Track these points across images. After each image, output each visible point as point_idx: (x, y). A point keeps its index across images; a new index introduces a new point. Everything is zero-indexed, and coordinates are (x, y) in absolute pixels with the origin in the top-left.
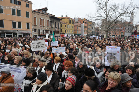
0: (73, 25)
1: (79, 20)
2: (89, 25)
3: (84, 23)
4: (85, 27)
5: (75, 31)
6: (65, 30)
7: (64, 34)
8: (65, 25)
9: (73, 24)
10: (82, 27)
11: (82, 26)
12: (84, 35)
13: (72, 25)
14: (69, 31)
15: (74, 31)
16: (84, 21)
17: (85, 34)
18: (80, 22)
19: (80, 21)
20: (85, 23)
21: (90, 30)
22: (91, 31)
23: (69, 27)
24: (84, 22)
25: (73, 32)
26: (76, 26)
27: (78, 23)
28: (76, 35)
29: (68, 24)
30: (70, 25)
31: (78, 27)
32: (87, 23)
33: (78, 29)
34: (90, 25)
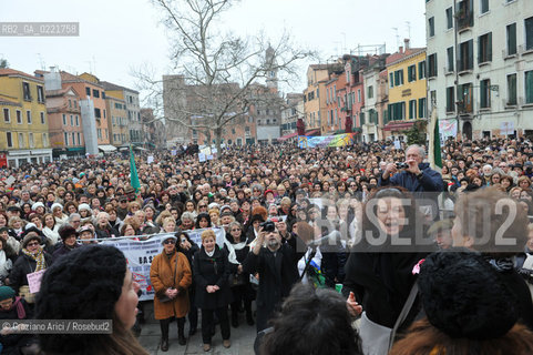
0: (42, 109)
1: (64, 84)
2: (112, 103)
3: (89, 94)
4: (97, 112)
5: (54, 138)
6: (9, 135)
7: (6, 153)
8: (6, 111)
9: (44, 103)
10: (87, 115)
11: (83, 113)
12: (101, 151)
13: (37, 109)
14: (25, 137)
15: (50, 135)
16: (92, 88)
17: (101, 147)
18: (71, 93)
19: (72, 89)
20: (96, 94)
21: (122, 127)
22: (126, 132)
23: (24, 117)
24: (88, 89)
25: (46, 142)
26: (58, 111)
27: (62, 95)
28: (63, 153)
29: (20, 105)
30: (27, 106)
31: (68, 117)
32: (104, 97)
33: (69, 124)
34: (117, 106)
